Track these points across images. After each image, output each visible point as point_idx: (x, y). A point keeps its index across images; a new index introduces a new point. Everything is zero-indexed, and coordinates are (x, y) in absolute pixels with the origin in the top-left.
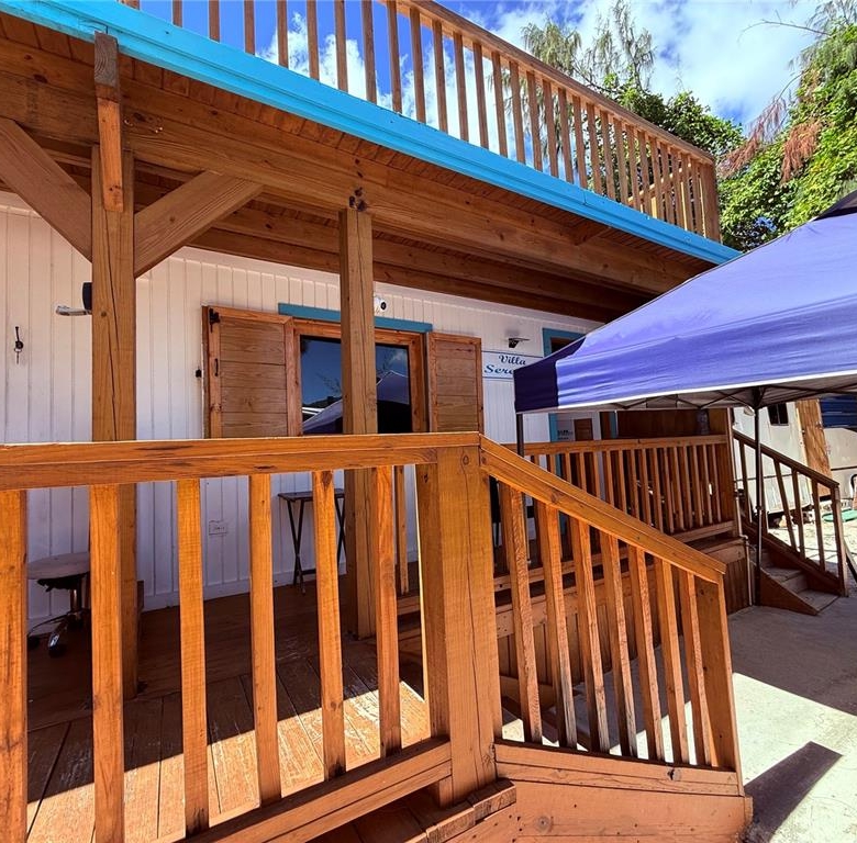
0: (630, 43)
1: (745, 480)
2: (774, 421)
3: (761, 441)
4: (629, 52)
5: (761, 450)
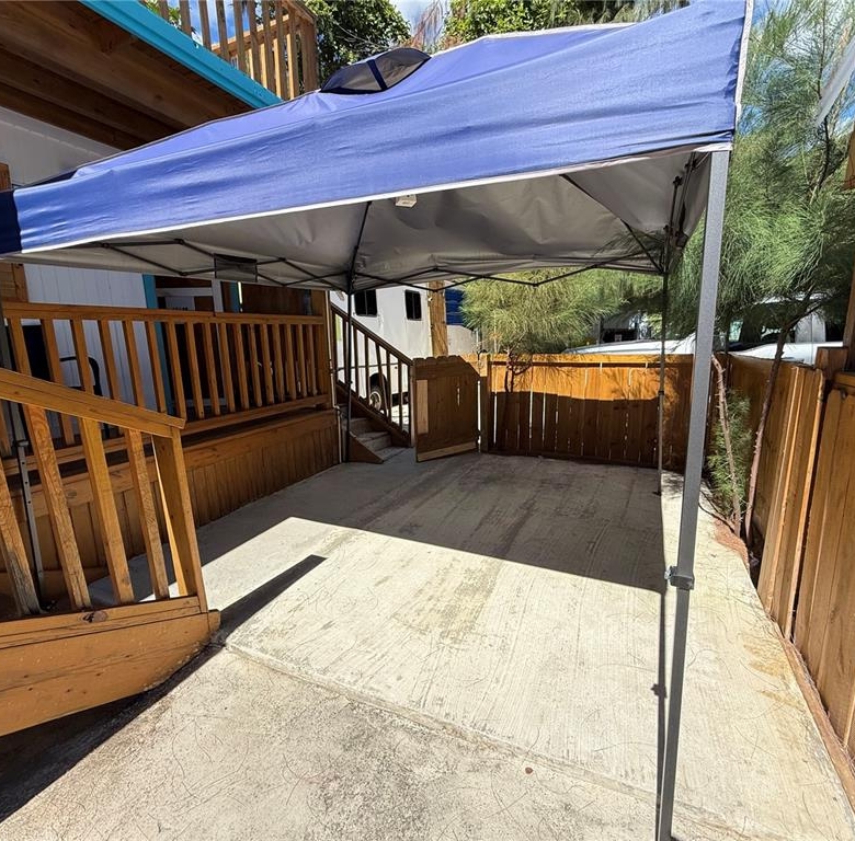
2: (410, 317)
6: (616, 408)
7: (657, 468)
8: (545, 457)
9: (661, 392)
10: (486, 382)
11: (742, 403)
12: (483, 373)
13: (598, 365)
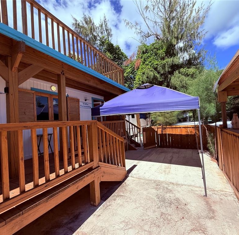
0: (107, 30)
1: (127, 129)
2: (132, 118)
3: (130, 121)
4: (107, 32)
5: (130, 123)
6: (186, 136)
7: (197, 149)
8: (172, 148)
9: (196, 133)
10: (157, 132)
11: (212, 134)
12: (156, 130)
13: (181, 128)
